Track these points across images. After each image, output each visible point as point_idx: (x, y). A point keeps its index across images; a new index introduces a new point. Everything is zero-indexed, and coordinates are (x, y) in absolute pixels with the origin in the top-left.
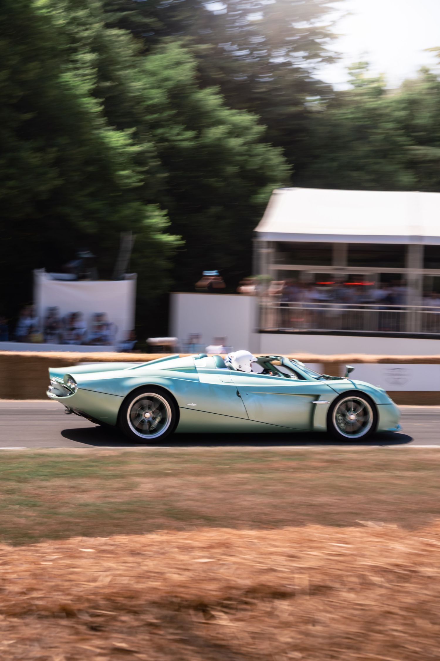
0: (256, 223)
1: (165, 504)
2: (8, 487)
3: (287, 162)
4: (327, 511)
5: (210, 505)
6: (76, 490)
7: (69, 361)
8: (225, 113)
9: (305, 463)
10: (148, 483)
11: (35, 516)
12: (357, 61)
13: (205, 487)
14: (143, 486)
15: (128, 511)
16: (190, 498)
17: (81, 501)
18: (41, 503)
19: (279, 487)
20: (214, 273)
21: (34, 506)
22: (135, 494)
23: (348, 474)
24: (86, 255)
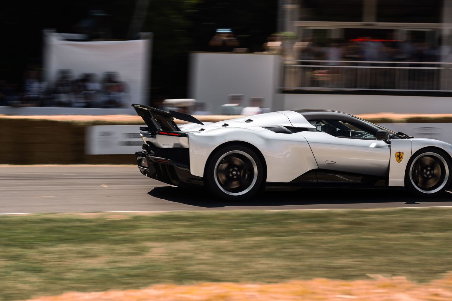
1: (177, 269)
2: (12, 254)
4: (347, 273)
5: (224, 269)
6: (85, 255)
7: (79, 124)
9: (325, 225)
10: (160, 247)
11: (40, 282)
13: (220, 251)
14: (154, 250)
15: (137, 276)
16: (204, 262)
17: (90, 267)
18: (47, 269)
19: (299, 250)
20: (227, 31)
21: (40, 271)
22: (145, 258)
23: (371, 236)
24: (99, 14)
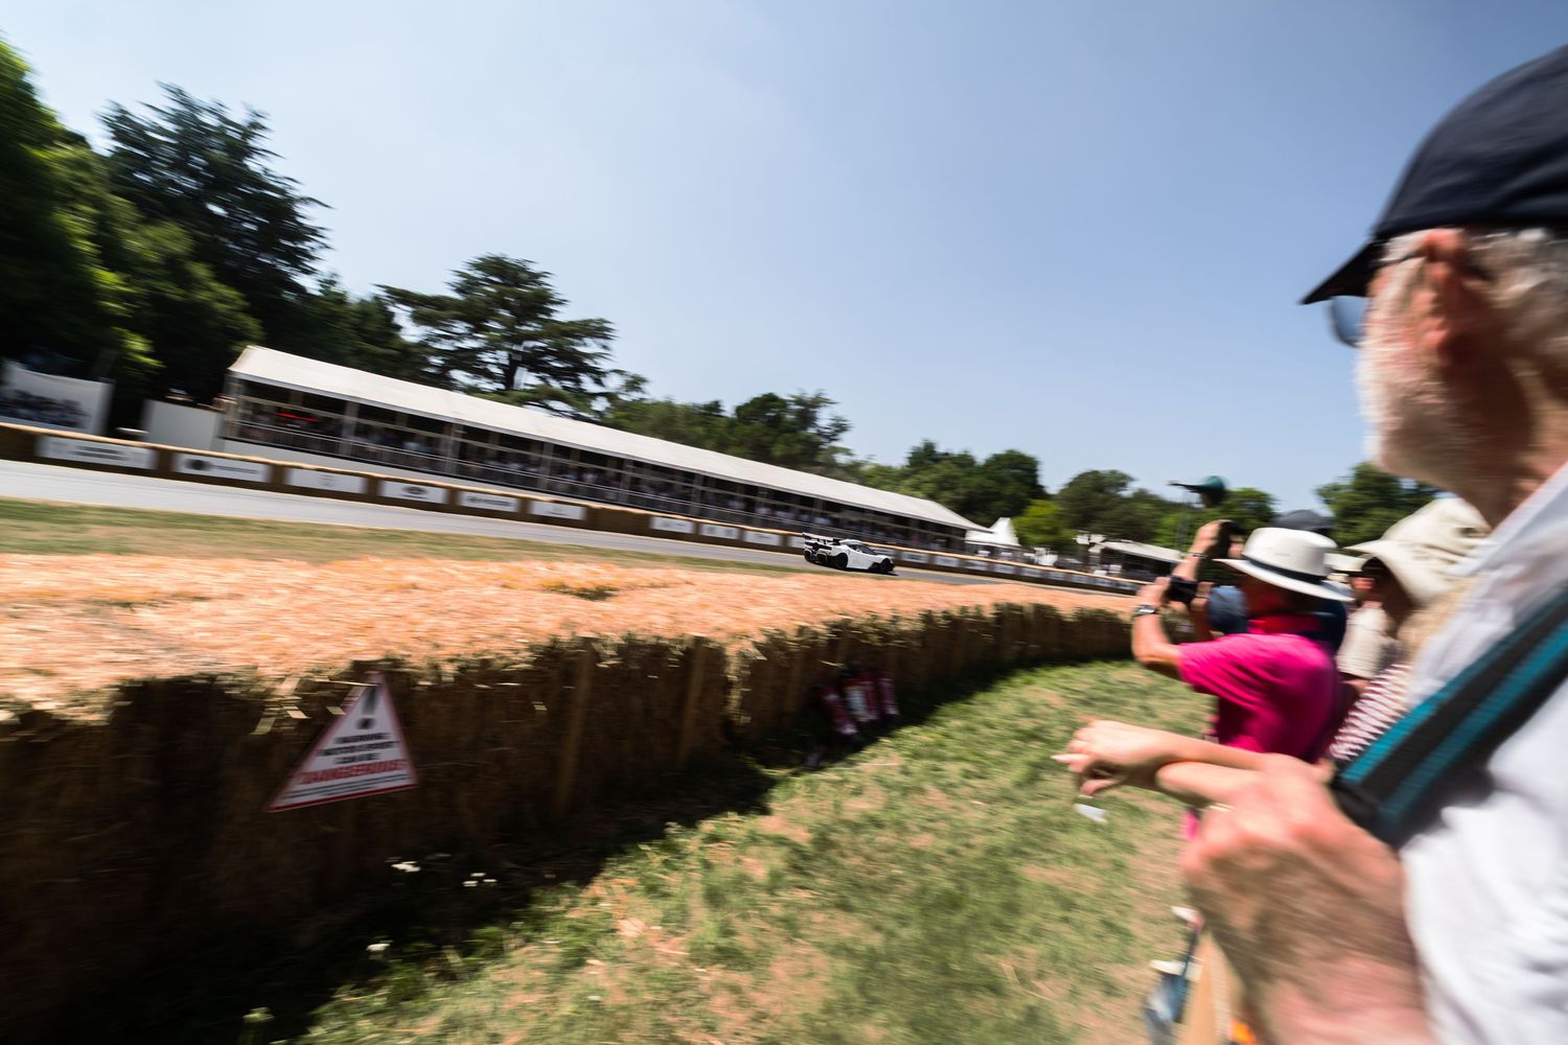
0: (230, 365)
3: (263, 330)
8: (214, 285)
12: (328, 279)
